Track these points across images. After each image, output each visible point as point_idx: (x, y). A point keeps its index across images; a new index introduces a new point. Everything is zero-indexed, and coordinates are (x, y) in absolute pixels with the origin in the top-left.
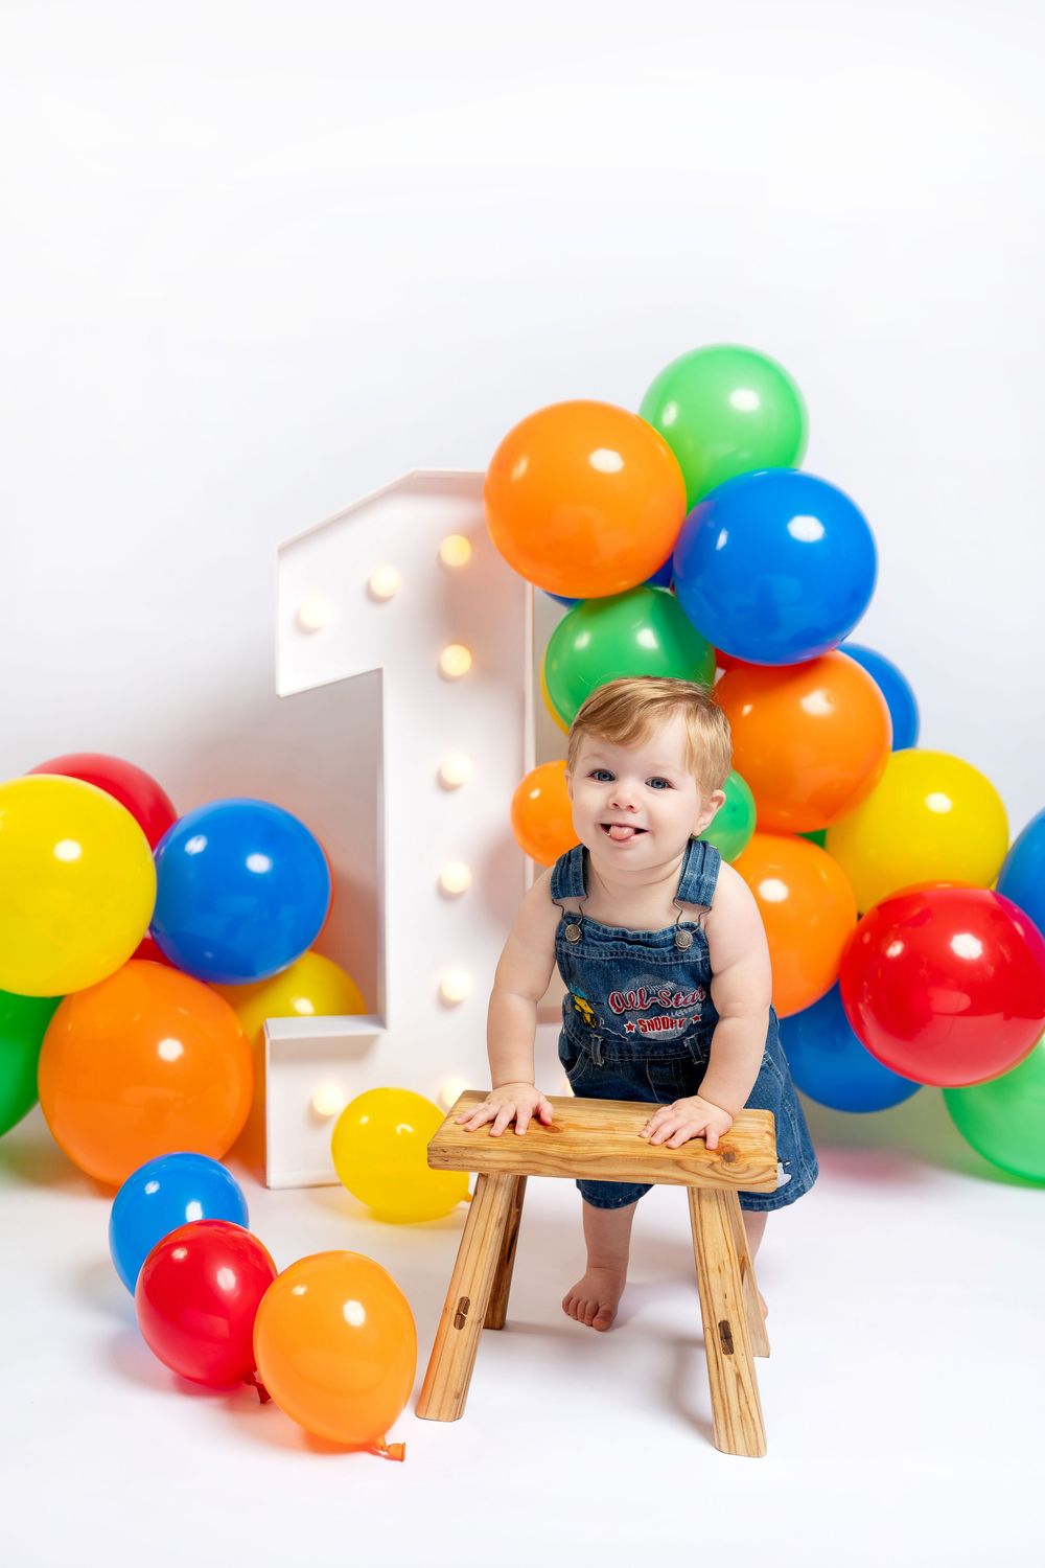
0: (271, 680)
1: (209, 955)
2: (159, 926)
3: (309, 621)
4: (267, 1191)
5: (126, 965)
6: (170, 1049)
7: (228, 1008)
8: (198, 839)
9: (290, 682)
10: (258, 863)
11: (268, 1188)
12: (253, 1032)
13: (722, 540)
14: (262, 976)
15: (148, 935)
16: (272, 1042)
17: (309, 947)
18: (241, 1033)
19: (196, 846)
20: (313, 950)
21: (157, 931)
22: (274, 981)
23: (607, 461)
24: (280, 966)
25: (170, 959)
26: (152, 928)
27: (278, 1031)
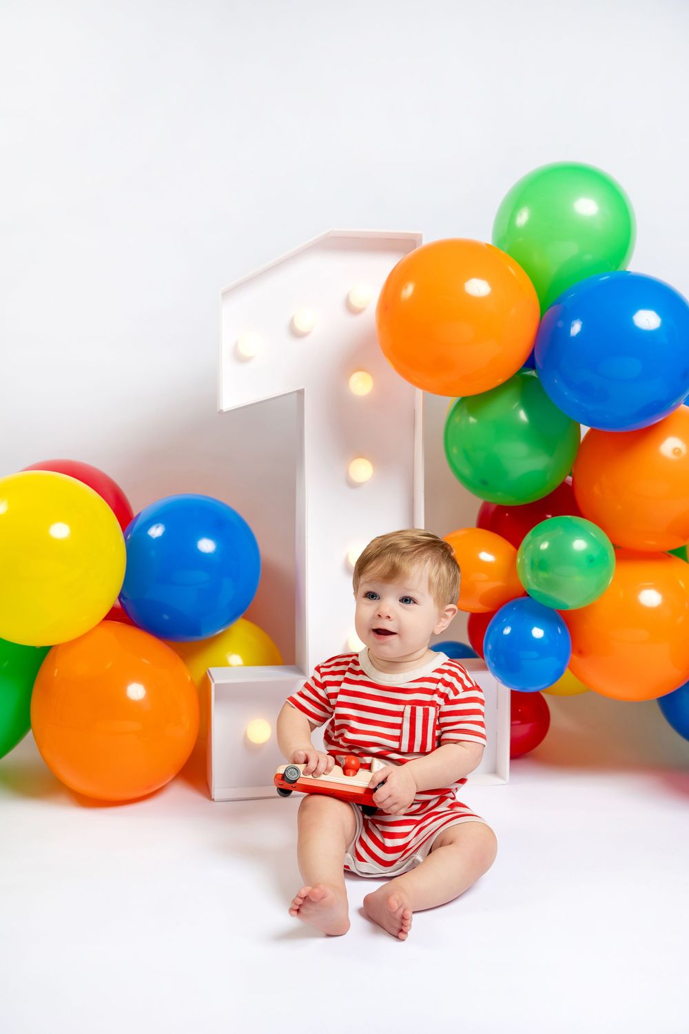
0: (214, 397)
1: (166, 617)
2: (126, 594)
3: (244, 351)
4: (212, 802)
5: (100, 624)
6: (136, 691)
7: (180, 661)
8: (158, 527)
9: (230, 400)
10: (207, 546)
11: (213, 800)
12: (198, 677)
13: (576, 328)
14: (204, 636)
15: (118, 603)
16: (215, 685)
17: (242, 615)
18: (189, 678)
19: (156, 532)
20: (247, 618)
21: (125, 598)
22: (214, 640)
23: (478, 287)
24: (220, 629)
25: (135, 621)
26: (121, 596)
27: (219, 677)
